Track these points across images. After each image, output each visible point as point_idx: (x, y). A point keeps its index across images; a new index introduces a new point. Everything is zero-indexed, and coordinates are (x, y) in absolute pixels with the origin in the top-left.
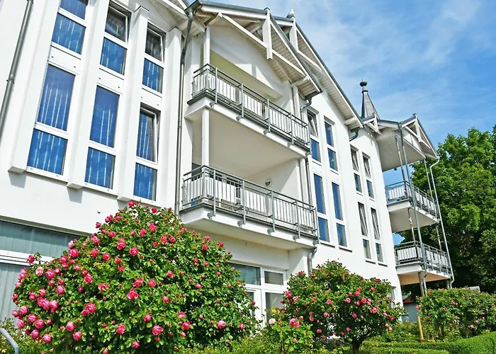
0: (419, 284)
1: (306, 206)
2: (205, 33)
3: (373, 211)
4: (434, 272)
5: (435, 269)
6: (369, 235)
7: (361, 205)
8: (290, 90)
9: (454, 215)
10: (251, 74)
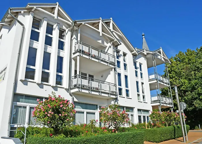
1: (113, 85)
2: (78, 30)
3: (143, 83)
4: (165, 105)
6: (140, 92)
7: (137, 82)
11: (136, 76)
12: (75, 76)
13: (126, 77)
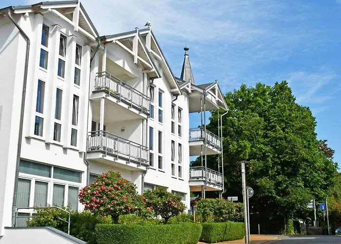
0: (201, 192)
1: (144, 148)
2: (104, 50)
3: (180, 145)
4: (212, 186)
5: (212, 184)
6: (175, 160)
7: (173, 142)
8: (142, 75)
9: (234, 147)
10: (122, 66)
11: (173, 131)
12: (92, 133)
13: (160, 133)
